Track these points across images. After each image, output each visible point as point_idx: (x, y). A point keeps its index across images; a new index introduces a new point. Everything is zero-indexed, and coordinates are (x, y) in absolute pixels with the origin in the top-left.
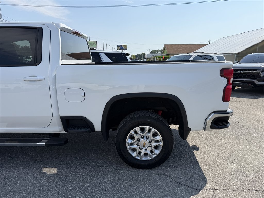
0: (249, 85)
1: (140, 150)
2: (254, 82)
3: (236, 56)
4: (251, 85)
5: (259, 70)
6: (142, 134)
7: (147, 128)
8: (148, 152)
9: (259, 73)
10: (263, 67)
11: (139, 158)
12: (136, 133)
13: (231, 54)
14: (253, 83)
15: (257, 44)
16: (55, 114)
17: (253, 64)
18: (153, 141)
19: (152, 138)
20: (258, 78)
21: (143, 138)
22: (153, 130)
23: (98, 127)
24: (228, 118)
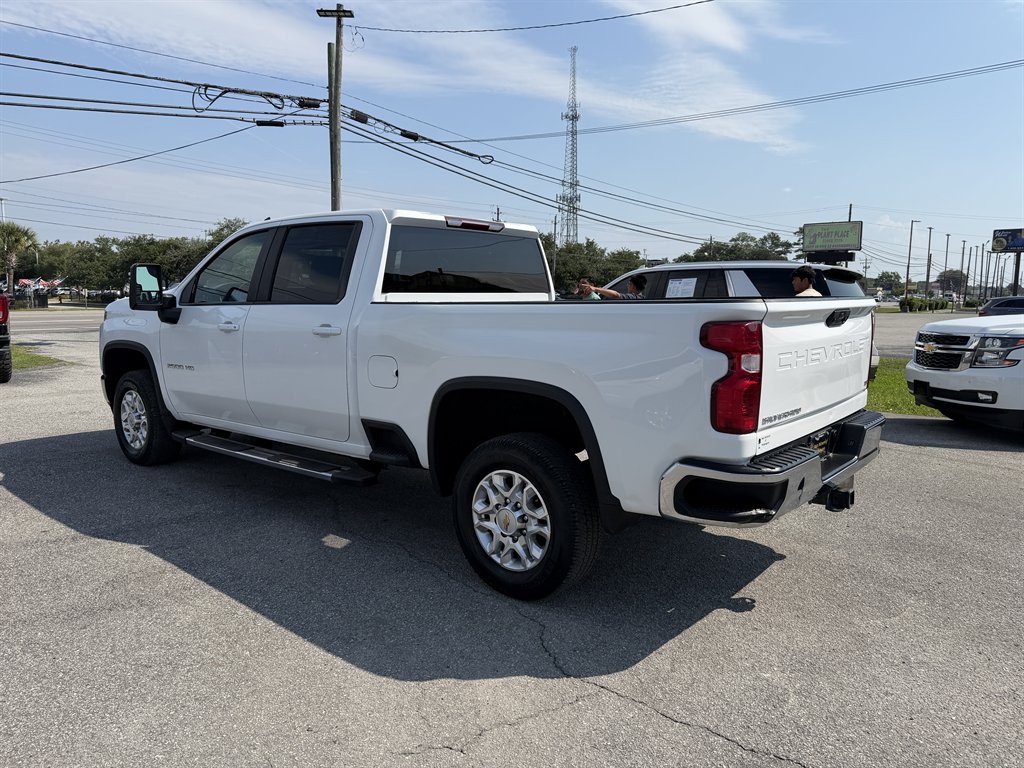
1: (502, 539)
6: (504, 494)
7: (516, 478)
8: (518, 547)
11: (498, 560)
18: (532, 520)
19: (527, 510)
21: (507, 505)
22: (528, 486)
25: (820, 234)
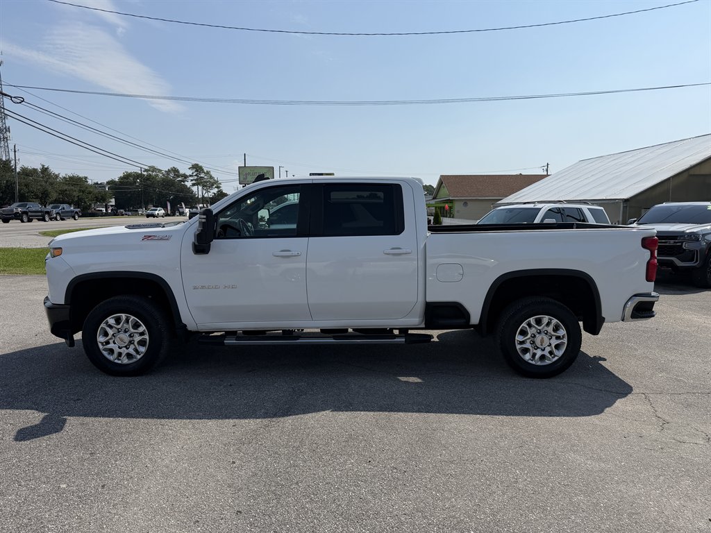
0: (664, 268)
1: (535, 351)
2: (672, 262)
3: (624, 207)
4: (668, 267)
5: (682, 238)
6: (539, 328)
7: (546, 319)
8: (546, 353)
9: (682, 245)
10: (688, 231)
11: (533, 362)
12: (530, 325)
13: (614, 201)
14: (671, 264)
15: (669, 179)
16: (421, 299)
17: (669, 227)
18: (554, 338)
19: (553, 333)
20: (680, 253)
21: (539, 333)
22: (555, 321)
23: (475, 318)
24: (652, 304)
25: (249, 173)
